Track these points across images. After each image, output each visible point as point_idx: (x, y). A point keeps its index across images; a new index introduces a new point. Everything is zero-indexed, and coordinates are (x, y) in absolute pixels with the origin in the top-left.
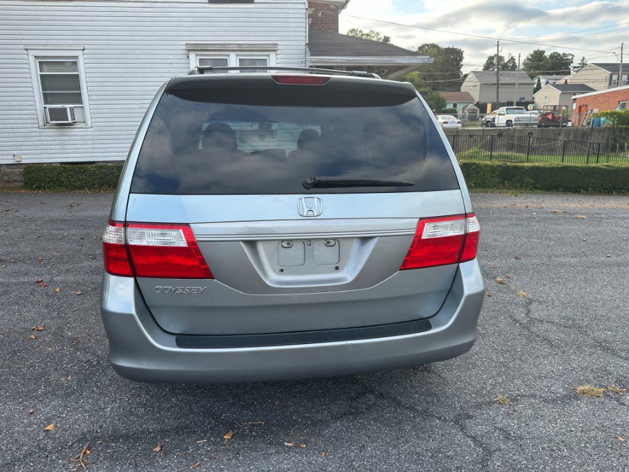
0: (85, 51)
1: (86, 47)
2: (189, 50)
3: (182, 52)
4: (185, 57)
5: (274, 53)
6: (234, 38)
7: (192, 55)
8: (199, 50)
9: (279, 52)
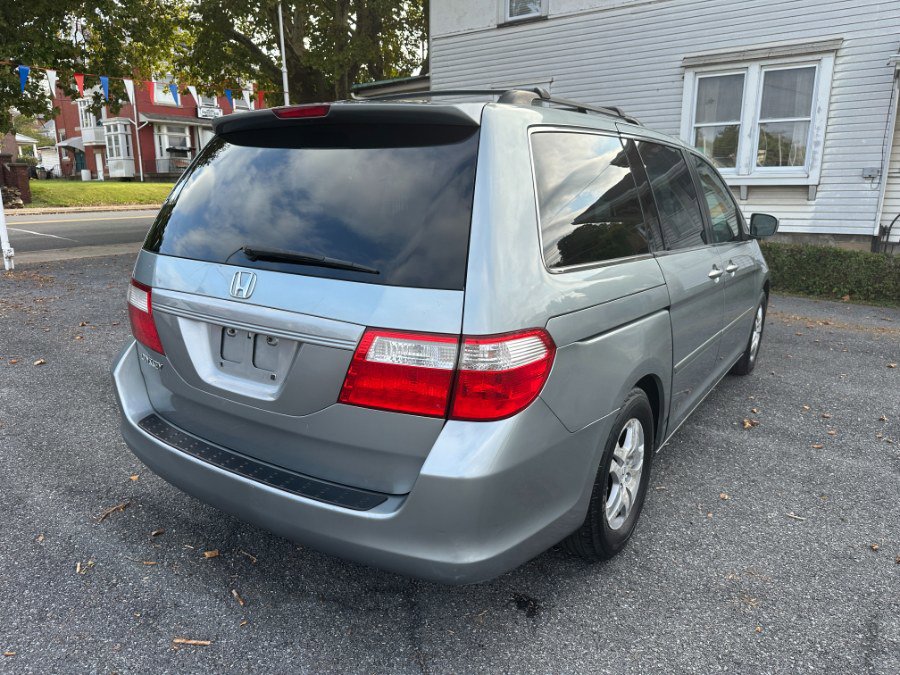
0: (553, 84)
1: (555, 78)
2: (687, 67)
3: (676, 71)
4: (679, 77)
5: (833, 55)
6: (763, 39)
7: (689, 75)
8: (699, 66)
9: (841, 53)
